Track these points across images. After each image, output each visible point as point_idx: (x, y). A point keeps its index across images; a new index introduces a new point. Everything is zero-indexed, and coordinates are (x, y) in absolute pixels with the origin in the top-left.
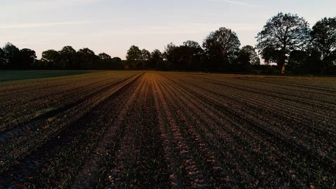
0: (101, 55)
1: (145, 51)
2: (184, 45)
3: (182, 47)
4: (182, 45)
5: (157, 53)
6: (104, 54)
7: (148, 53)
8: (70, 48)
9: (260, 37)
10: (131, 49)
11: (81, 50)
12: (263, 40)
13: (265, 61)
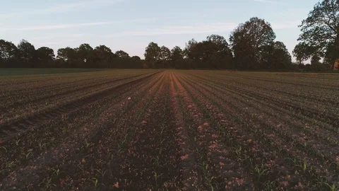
0: (118, 52)
1: (164, 48)
2: (208, 40)
3: (205, 43)
4: (206, 40)
5: (177, 50)
6: (121, 52)
7: (168, 50)
8: (87, 45)
9: (305, 25)
10: (150, 46)
11: (98, 47)
12: (309, 29)
13: (297, 59)
